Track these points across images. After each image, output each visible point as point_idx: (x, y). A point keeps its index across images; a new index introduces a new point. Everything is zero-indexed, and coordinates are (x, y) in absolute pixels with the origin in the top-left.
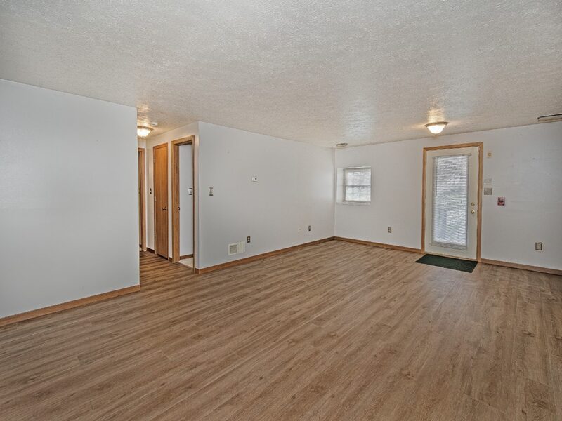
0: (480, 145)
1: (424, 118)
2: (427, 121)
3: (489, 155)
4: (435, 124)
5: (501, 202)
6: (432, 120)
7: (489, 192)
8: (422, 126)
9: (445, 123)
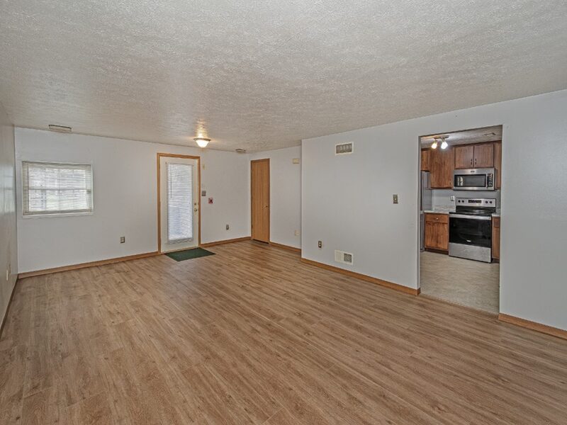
0: (198, 158)
1: (194, 133)
2: (195, 136)
3: (204, 167)
4: (201, 139)
5: (211, 201)
6: (200, 136)
7: (204, 195)
8: (191, 138)
9: (209, 140)
